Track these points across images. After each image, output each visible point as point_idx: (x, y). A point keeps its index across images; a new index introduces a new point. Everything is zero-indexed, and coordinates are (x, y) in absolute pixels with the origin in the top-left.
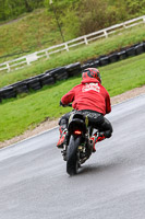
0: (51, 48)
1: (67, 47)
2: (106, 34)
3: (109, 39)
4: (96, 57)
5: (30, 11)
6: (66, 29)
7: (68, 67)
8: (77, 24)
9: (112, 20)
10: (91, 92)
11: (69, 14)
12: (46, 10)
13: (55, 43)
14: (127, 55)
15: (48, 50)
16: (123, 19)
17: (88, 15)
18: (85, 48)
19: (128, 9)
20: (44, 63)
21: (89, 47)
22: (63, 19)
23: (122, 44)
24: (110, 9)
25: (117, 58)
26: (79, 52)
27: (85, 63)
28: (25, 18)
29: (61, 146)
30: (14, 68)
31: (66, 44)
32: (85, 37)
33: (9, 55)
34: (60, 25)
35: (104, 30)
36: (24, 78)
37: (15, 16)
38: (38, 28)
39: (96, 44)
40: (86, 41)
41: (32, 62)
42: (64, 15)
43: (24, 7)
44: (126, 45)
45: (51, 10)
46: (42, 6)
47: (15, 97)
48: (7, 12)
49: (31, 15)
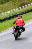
0: (13, 10)
1: (16, 10)
2: (25, 7)
3: (26, 8)
4: (23, 12)
5: (8, 2)
6: (16, 6)
7: (17, 14)
8: (19, 5)
9: (26, 4)
10: (20, 21)
11: (17, 2)
12: (12, 1)
13: (14, 9)
14: (30, 12)
15: (12, 10)
16: (29, 3)
17: (21, 3)
18: (20, 10)
19: (30, 1)
20: (11, 13)
21: (21, 10)
22: (16, 4)
23: (29, 9)
24: (26, 1)
25: (28, 12)
26: (19, 11)
27: (20, 13)
28: (7, 3)
29: (13, 33)
30: (5, 14)
31: (16, 9)
32: (20, 7)
33: (4, 12)
34: (15, 5)
35: (25, 6)
36: (7, 17)
37: (5, 3)
38: (10, 5)
39: (23, 9)
40: (21, 8)
41: (9, 13)
42: (16, 3)
43: (7, 1)
44: (30, 9)
45: (13, 1)
46: (11, 1)
47: (5, 21)
48: (3, 2)
49: (9, 2)
